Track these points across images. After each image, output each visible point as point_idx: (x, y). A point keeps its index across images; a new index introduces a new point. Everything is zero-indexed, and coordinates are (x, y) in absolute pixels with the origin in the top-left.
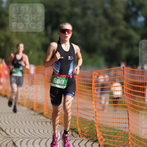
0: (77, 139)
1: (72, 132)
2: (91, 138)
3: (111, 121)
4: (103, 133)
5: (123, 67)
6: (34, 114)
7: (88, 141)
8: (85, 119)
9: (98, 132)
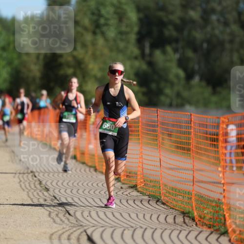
0: (193, 230)
1: (183, 217)
2: (215, 228)
6: (122, 188)
7: (211, 233)
9: (228, 218)
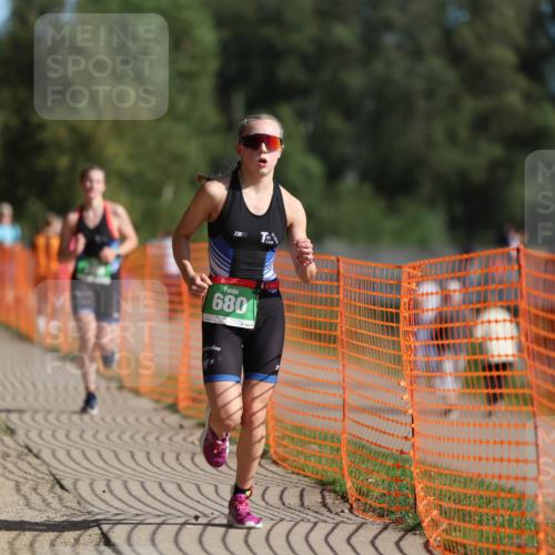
0: (343, 522)
1: (321, 493)
2: (393, 517)
3: (472, 455)
4: (440, 497)
5: (518, 250)
6: (181, 427)
7: (385, 528)
8: (376, 444)
9: (422, 494)
